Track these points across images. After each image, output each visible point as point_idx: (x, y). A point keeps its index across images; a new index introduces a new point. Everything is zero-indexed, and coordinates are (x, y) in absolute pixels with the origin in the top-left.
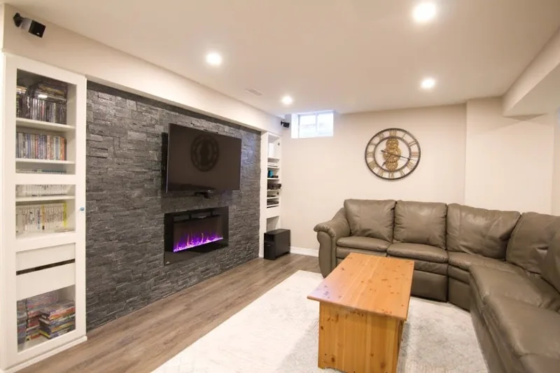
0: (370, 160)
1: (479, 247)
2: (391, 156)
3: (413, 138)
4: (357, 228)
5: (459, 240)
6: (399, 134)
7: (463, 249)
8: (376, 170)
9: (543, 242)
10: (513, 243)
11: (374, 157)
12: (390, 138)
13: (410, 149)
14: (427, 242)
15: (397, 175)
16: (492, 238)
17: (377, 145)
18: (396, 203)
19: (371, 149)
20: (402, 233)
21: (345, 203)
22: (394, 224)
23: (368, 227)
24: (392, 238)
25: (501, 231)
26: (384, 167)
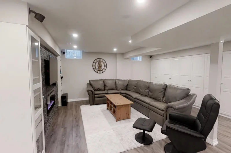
0: (94, 67)
1: (122, 89)
2: (100, 67)
3: (105, 61)
4: (95, 88)
5: (119, 88)
6: (102, 60)
7: (120, 89)
8: (96, 70)
9: (135, 85)
10: (129, 86)
11: (95, 66)
12: (99, 61)
13: (104, 65)
14: (113, 89)
15: (101, 72)
16: (125, 86)
17: (96, 63)
18: (104, 80)
19: (94, 64)
20: (107, 88)
21: (90, 81)
22: (105, 86)
23: (99, 88)
24: (105, 89)
25: (126, 84)
26: (98, 69)
